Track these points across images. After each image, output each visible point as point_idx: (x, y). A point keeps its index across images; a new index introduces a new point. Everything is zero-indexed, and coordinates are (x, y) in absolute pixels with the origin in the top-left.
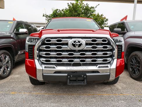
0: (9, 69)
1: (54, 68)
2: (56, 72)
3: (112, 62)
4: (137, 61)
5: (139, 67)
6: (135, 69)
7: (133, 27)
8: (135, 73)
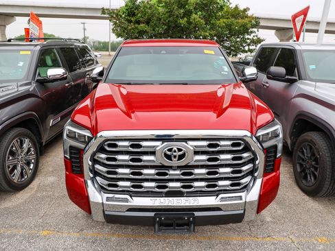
0: (32, 166)
1: (127, 200)
2: (131, 209)
3: (251, 185)
4: (314, 155)
5: (316, 169)
6: (308, 171)
7: (314, 67)
8: (305, 178)
